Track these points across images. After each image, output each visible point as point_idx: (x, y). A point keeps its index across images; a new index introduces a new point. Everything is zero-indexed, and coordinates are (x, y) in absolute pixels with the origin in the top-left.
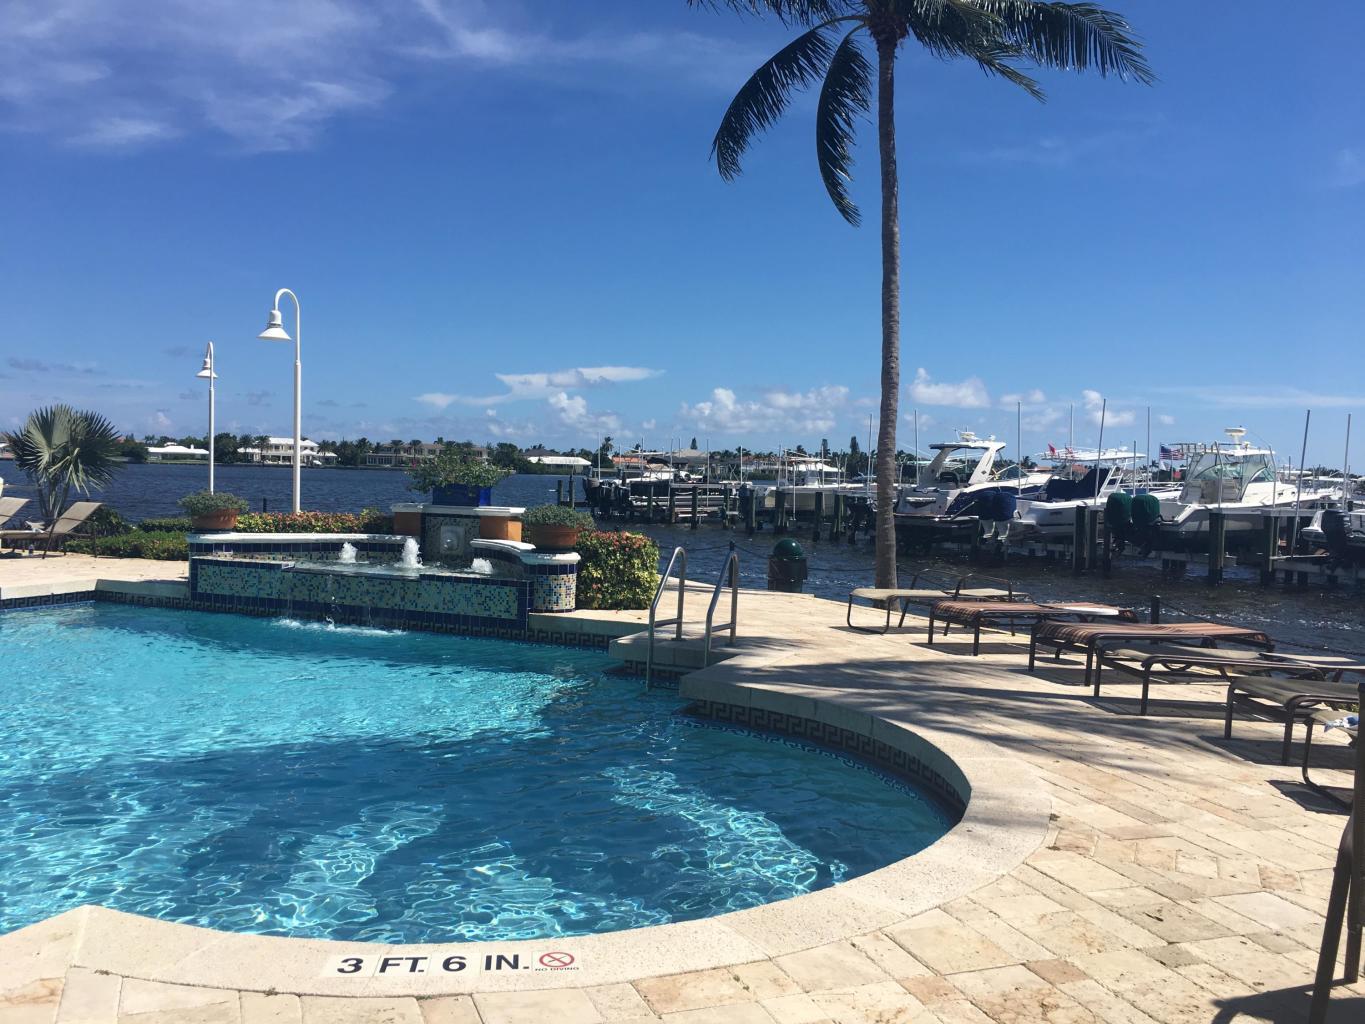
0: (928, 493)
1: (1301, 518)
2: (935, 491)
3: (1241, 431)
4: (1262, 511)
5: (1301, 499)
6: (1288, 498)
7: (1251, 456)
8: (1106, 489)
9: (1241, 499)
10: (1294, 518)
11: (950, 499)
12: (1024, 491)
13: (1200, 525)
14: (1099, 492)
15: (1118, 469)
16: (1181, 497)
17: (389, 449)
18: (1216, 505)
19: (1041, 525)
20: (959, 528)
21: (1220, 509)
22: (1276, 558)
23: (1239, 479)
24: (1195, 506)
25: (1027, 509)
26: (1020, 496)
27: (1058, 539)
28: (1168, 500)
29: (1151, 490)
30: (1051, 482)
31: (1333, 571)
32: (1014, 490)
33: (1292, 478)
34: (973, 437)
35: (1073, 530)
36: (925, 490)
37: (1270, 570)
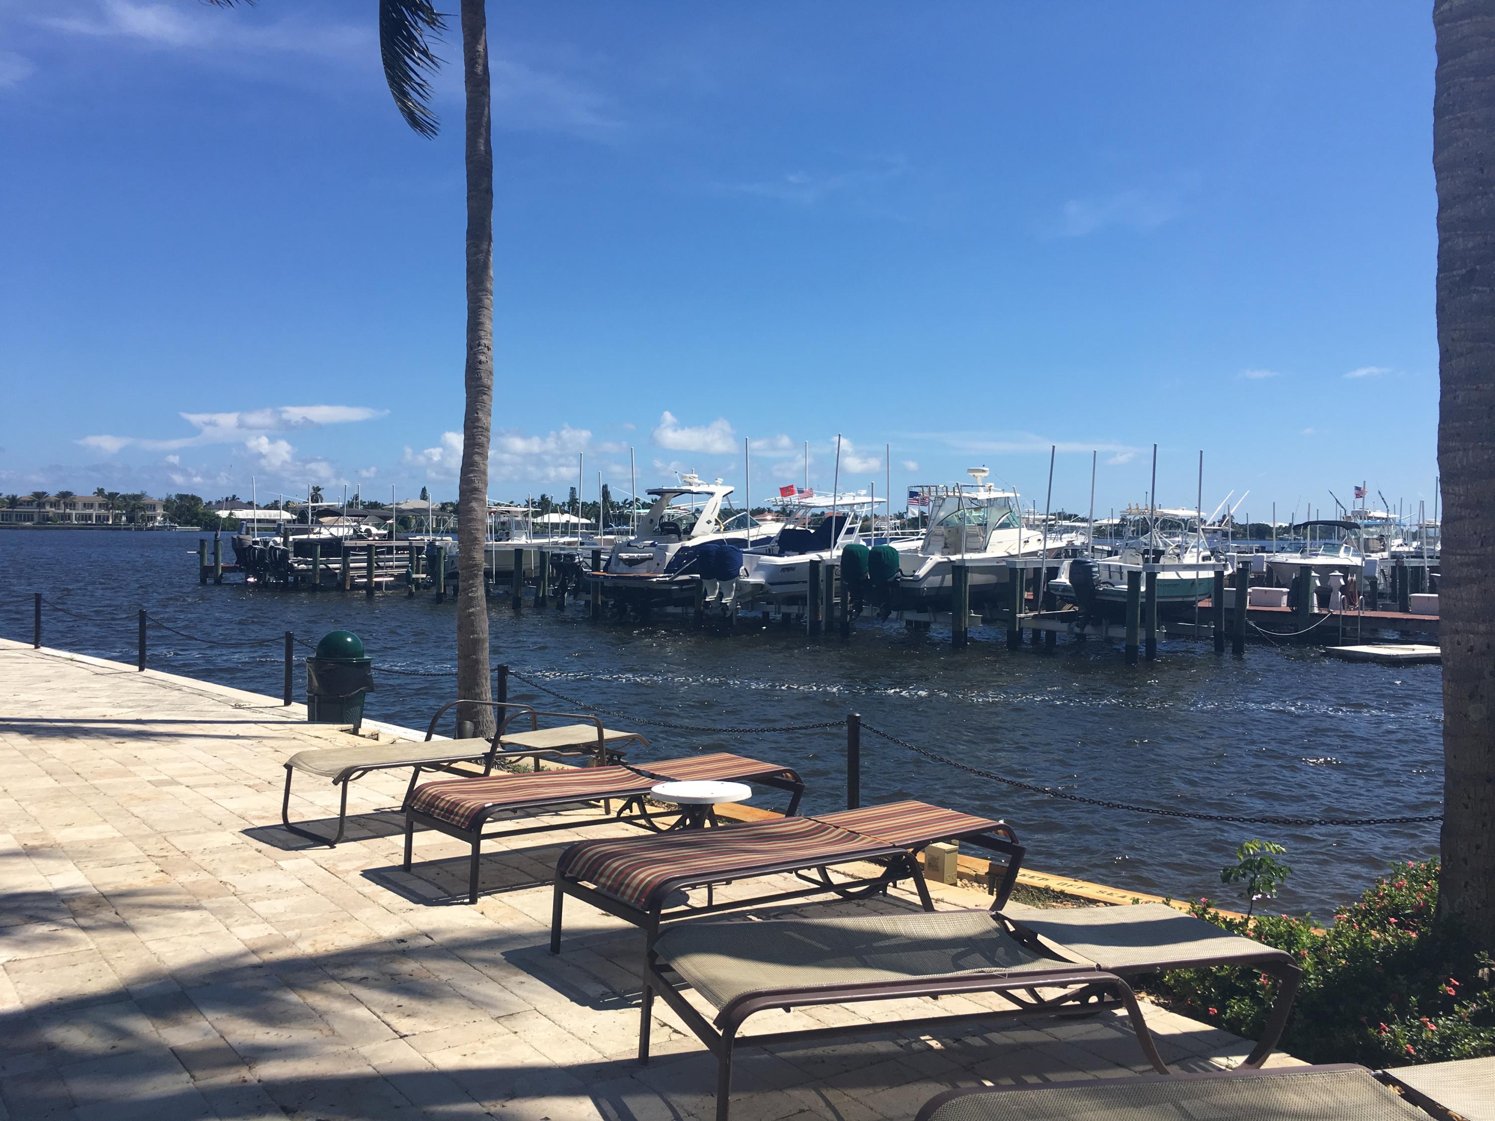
0: (644, 549)
1: (1048, 568)
2: (653, 545)
3: (984, 471)
4: (1007, 562)
5: (1047, 547)
6: (1034, 546)
7: (996, 499)
8: (842, 540)
9: (986, 548)
10: (1040, 569)
11: (670, 555)
12: (754, 543)
13: (943, 579)
14: (835, 543)
15: (856, 517)
16: (923, 547)
17: (29, 503)
18: (959, 557)
19: (771, 584)
20: (681, 590)
21: (963, 560)
22: (1022, 615)
23: (984, 525)
24: (937, 558)
25: (755, 566)
26: (750, 549)
27: (792, 600)
28: (909, 551)
29: (892, 540)
30: (784, 532)
31: (1083, 629)
32: (743, 542)
33: (1037, 523)
34: (696, 481)
35: (805, 588)
36: (640, 545)
37: (1017, 629)
